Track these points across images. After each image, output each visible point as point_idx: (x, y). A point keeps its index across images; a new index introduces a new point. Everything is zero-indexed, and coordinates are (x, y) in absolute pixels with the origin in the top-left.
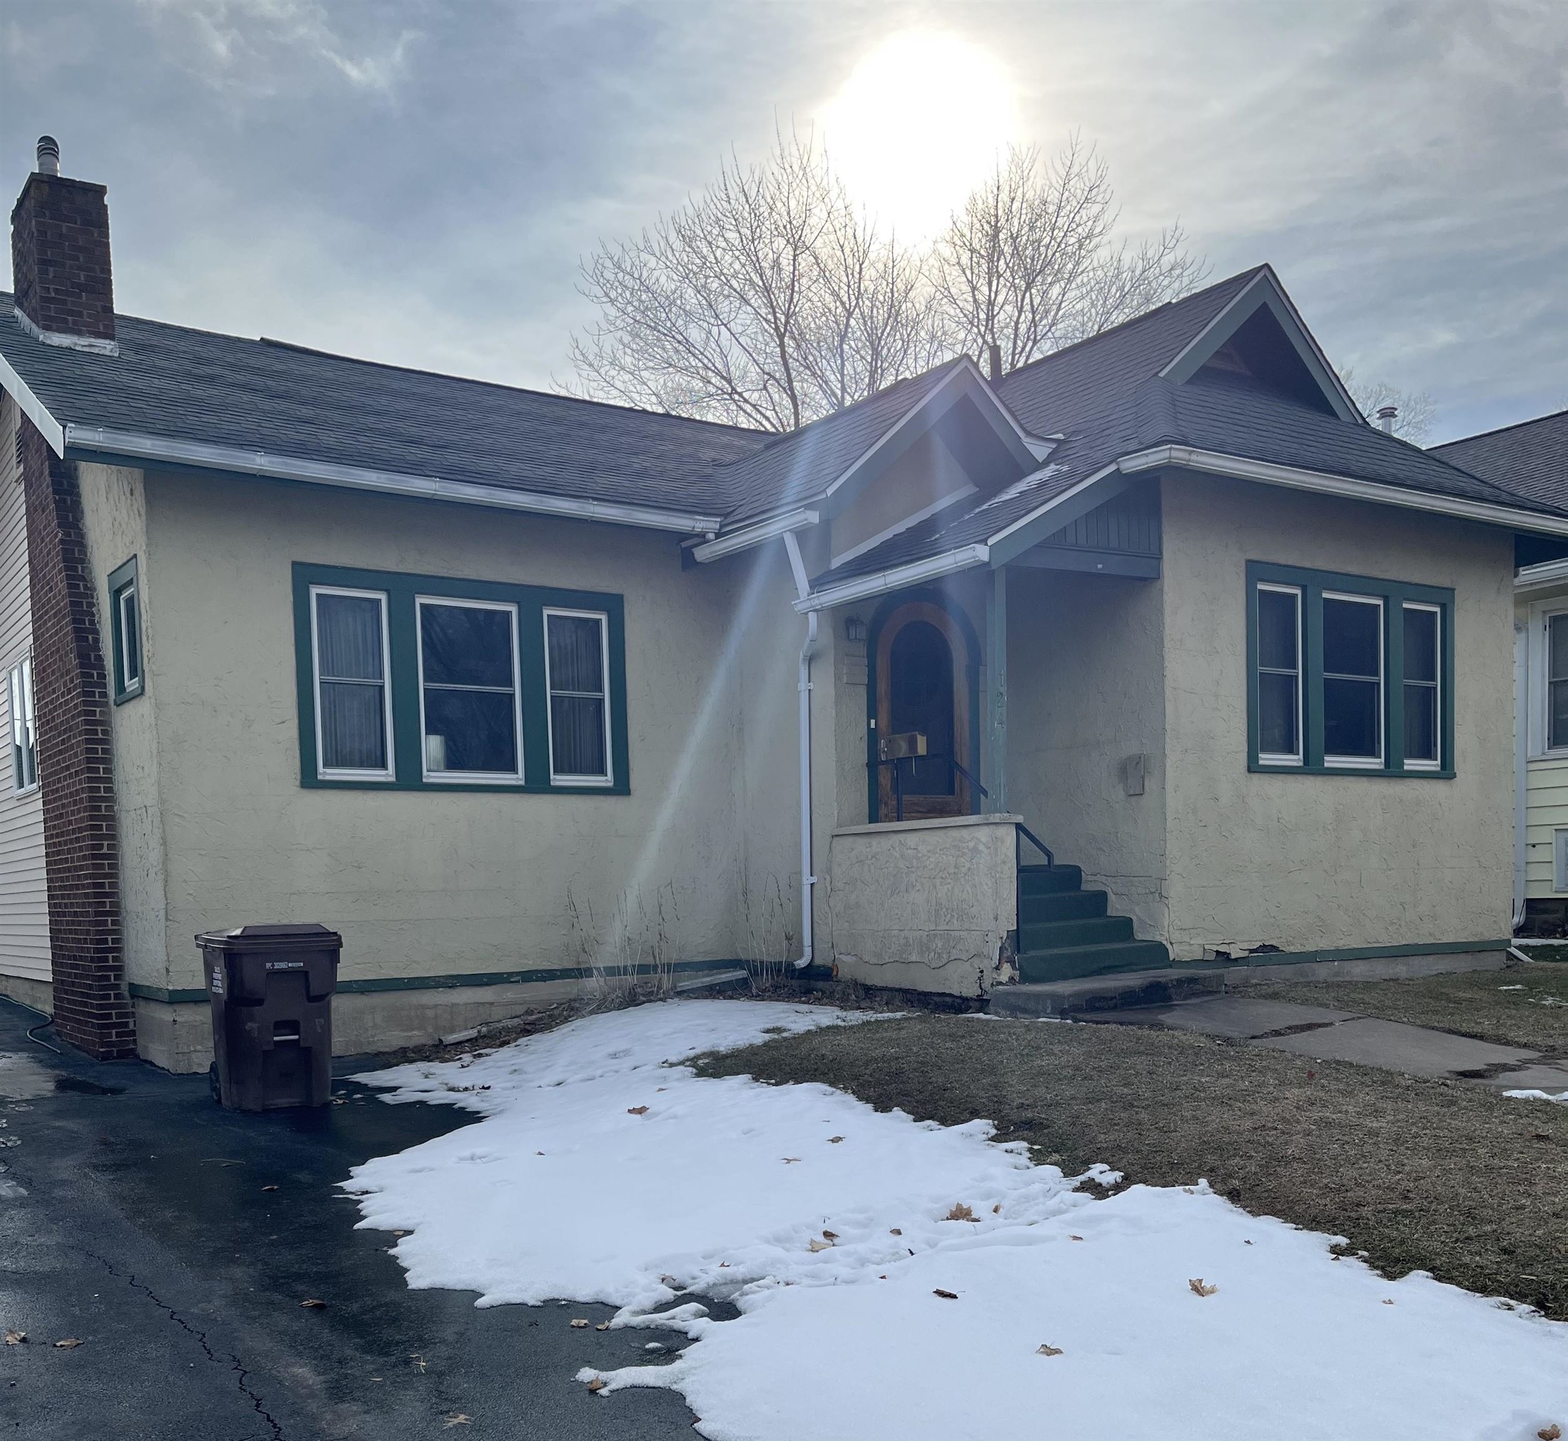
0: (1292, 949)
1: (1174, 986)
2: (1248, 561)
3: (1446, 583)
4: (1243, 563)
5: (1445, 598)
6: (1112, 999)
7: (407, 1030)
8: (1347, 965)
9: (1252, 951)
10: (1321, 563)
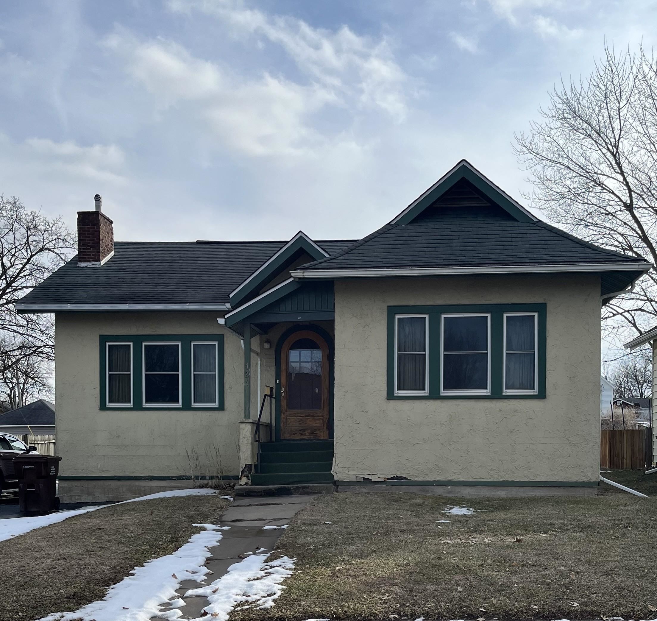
0: (417, 479)
1: (294, 489)
2: (388, 306)
3: (541, 301)
4: (386, 308)
5: (541, 309)
6: (259, 492)
7: (134, 494)
8: (457, 489)
9: (388, 479)
10: (440, 302)
